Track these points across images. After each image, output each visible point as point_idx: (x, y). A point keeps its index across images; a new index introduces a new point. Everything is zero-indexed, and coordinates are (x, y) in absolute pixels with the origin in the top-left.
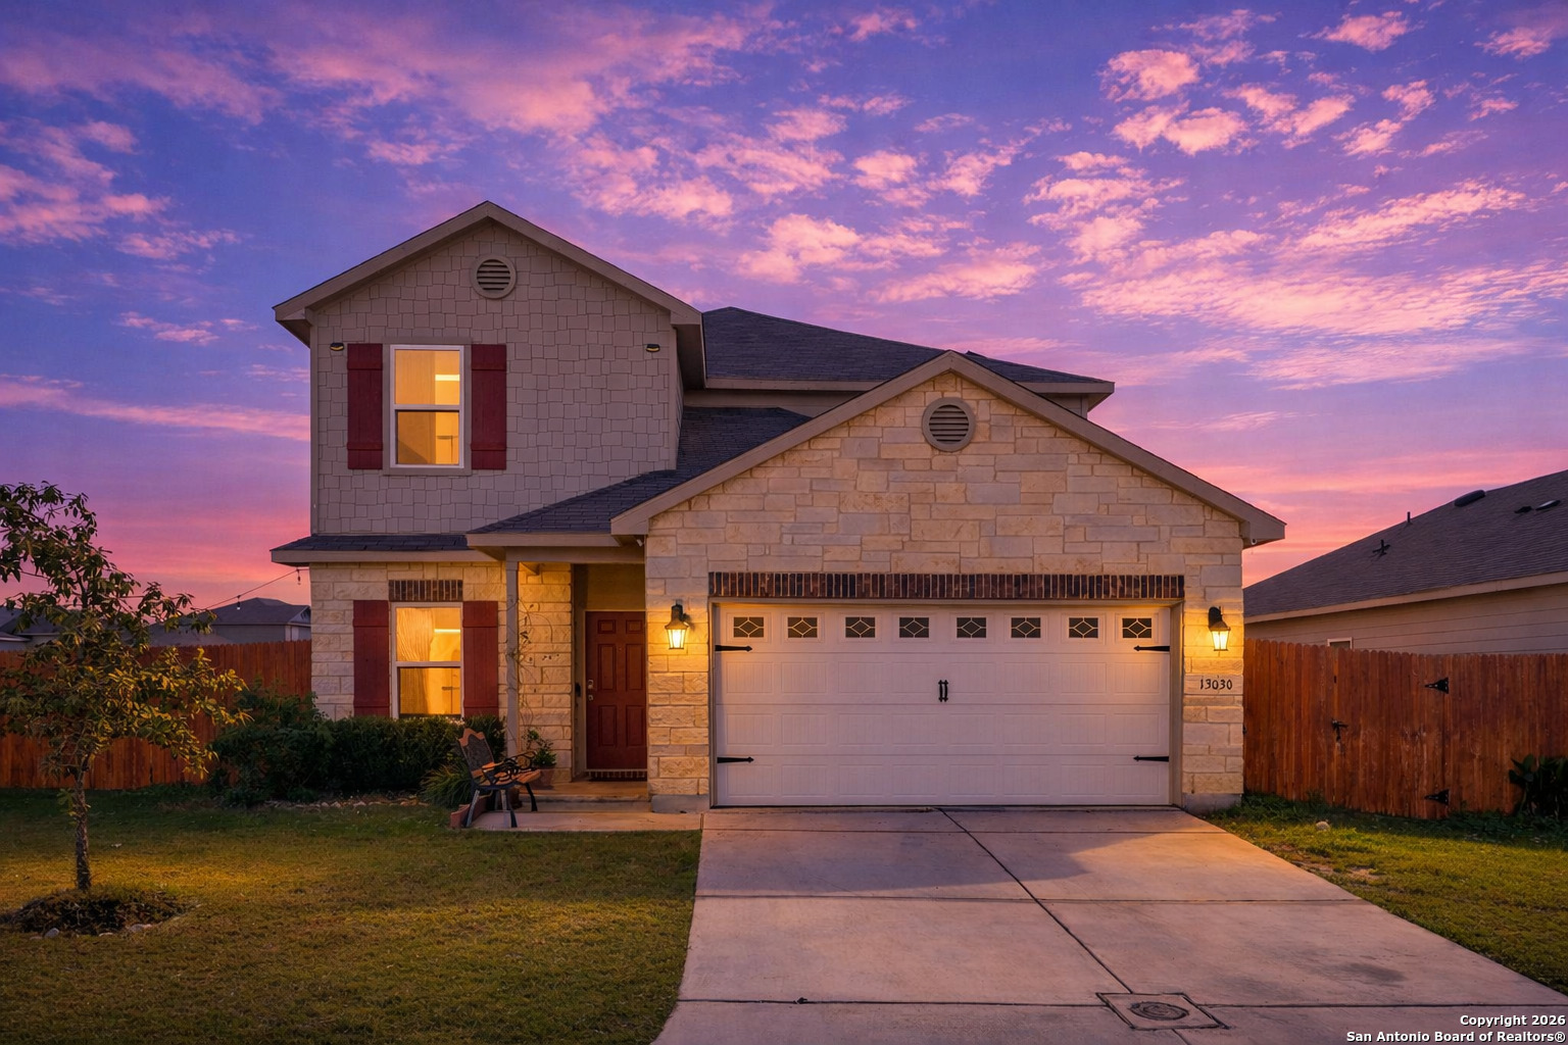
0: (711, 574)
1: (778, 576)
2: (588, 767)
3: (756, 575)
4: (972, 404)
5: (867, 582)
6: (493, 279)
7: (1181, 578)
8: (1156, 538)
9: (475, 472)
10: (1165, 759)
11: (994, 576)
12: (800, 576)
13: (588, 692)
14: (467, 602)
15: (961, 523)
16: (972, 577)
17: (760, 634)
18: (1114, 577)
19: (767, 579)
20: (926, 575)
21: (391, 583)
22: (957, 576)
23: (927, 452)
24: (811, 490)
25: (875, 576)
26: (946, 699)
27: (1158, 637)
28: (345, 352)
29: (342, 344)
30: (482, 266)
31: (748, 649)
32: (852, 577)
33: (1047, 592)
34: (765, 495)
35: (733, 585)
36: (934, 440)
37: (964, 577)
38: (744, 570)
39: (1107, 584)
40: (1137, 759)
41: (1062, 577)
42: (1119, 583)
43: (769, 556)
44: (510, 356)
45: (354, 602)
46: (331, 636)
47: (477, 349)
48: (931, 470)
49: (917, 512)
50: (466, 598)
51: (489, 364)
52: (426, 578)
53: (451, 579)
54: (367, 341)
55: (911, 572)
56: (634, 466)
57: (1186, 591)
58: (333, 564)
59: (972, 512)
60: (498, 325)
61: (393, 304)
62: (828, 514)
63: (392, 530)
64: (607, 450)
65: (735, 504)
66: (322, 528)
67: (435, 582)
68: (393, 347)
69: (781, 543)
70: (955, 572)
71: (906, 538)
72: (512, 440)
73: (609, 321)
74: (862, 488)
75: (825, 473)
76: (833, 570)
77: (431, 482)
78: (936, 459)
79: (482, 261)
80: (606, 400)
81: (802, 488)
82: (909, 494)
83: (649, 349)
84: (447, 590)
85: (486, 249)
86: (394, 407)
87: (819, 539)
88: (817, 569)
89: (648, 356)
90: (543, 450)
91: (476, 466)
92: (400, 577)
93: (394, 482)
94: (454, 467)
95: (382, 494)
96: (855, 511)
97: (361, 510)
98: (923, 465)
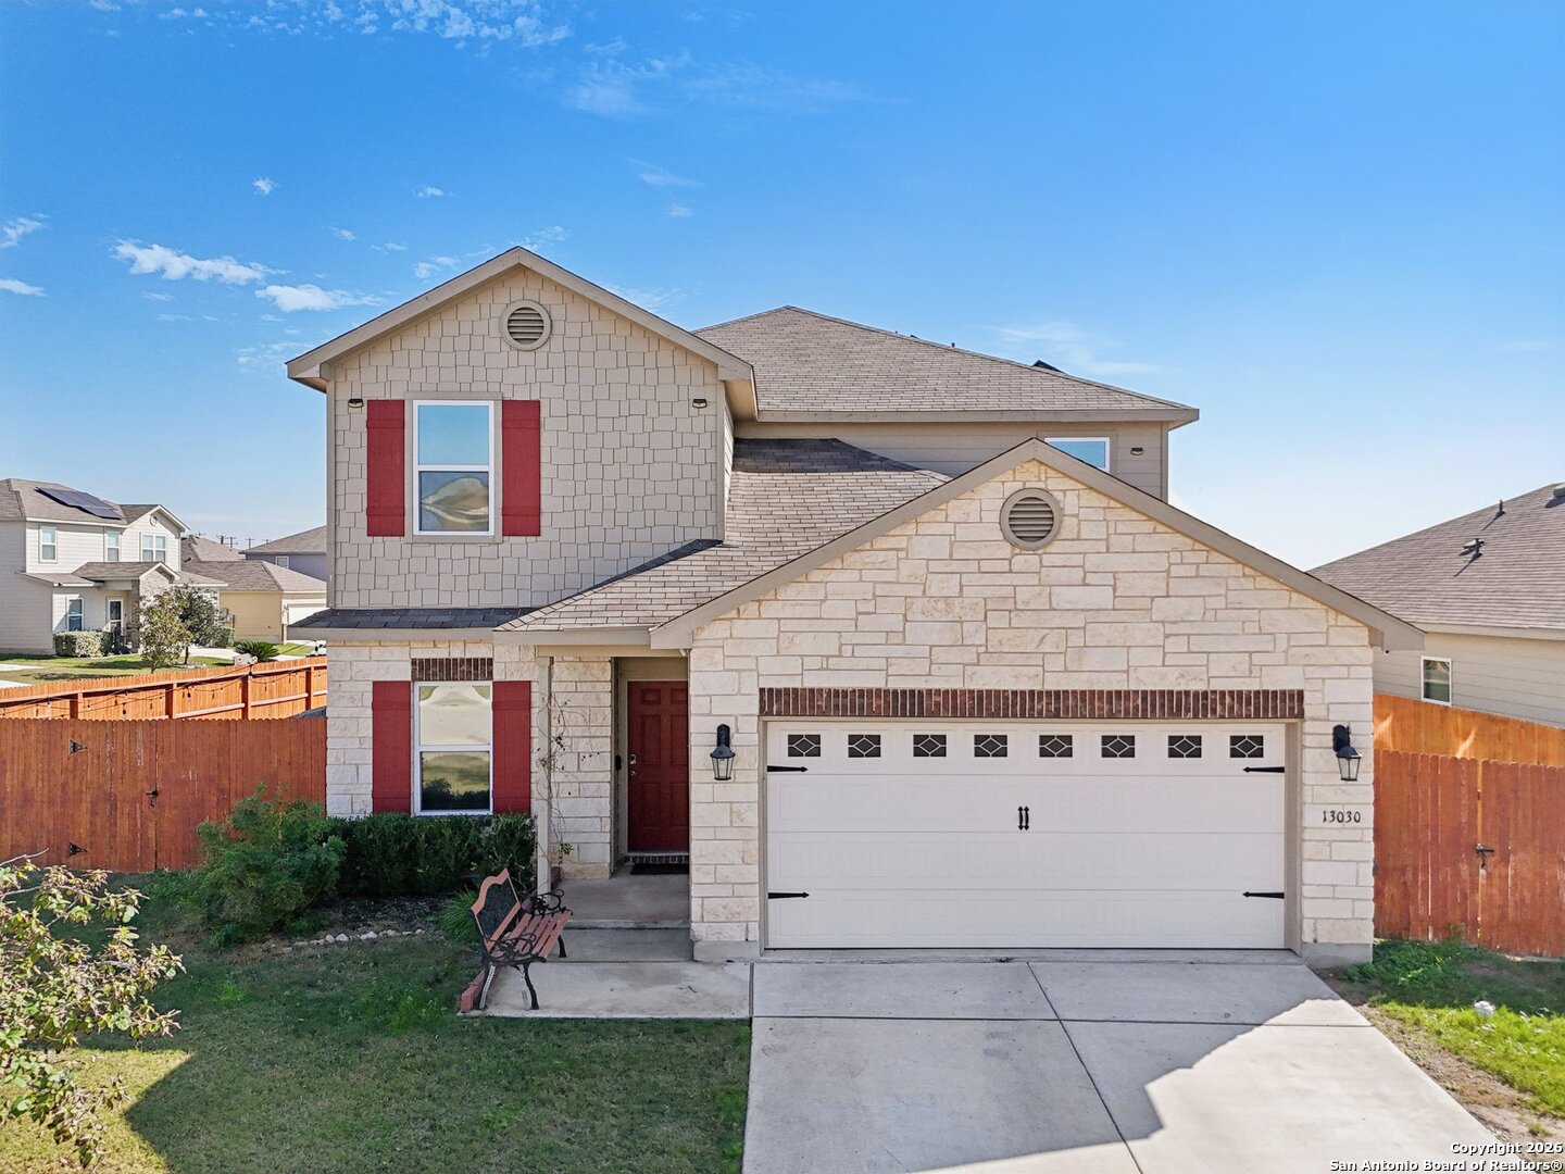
0: (762, 690)
1: (837, 692)
2: (630, 850)
3: (812, 691)
4: (1058, 495)
5: (938, 699)
6: (525, 328)
7: (1301, 694)
8: (1270, 648)
9: (506, 538)
10: (1280, 895)
11: (1083, 693)
12: (861, 692)
13: (630, 768)
14: (499, 682)
15: (1046, 631)
16: (1057, 693)
17: (816, 754)
18: (1223, 693)
19: (825, 695)
20: (1004, 691)
21: (414, 662)
22: (1040, 693)
23: (1006, 550)
24: (875, 595)
25: (946, 692)
26: (1027, 827)
28: (365, 408)
29: (360, 401)
30: (513, 314)
31: (803, 769)
32: (920, 692)
33: (1145, 710)
34: (823, 601)
35: (787, 703)
36: (1013, 537)
37: (1049, 693)
38: (798, 685)
39: (1214, 701)
40: (1248, 894)
41: (1162, 693)
42: (1228, 700)
43: (827, 669)
44: (544, 413)
45: (375, 683)
46: (348, 721)
47: (508, 406)
48: (1011, 571)
49: (995, 619)
50: (497, 677)
51: (521, 421)
52: (452, 656)
53: (480, 656)
54: (388, 398)
55: (988, 688)
56: (679, 531)
57: (1306, 707)
58: (351, 642)
59: (1058, 620)
60: (530, 379)
61: (416, 356)
62: (895, 622)
63: (415, 604)
64: (650, 514)
65: (788, 612)
66: (339, 601)
67: (462, 660)
68: (416, 403)
69: (840, 656)
70: (1037, 688)
71: (982, 649)
72: (546, 503)
73: (652, 375)
74: (931, 592)
75: (890, 576)
76: (897, 684)
77: (458, 551)
78: (1016, 558)
79: (513, 309)
80: (649, 459)
81: (864, 593)
82: (985, 599)
83: (696, 405)
84: (476, 668)
85: (517, 295)
86: (417, 468)
87: (884, 651)
88: (881, 684)
89: (694, 411)
90: (580, 514)
91: (508, 531)
92: (424, 656)
93: (417, 550)
94: (484, 533)
95: (404, 563)
96: (925, 619)
97: (381, 582)
98: (1004, 566)
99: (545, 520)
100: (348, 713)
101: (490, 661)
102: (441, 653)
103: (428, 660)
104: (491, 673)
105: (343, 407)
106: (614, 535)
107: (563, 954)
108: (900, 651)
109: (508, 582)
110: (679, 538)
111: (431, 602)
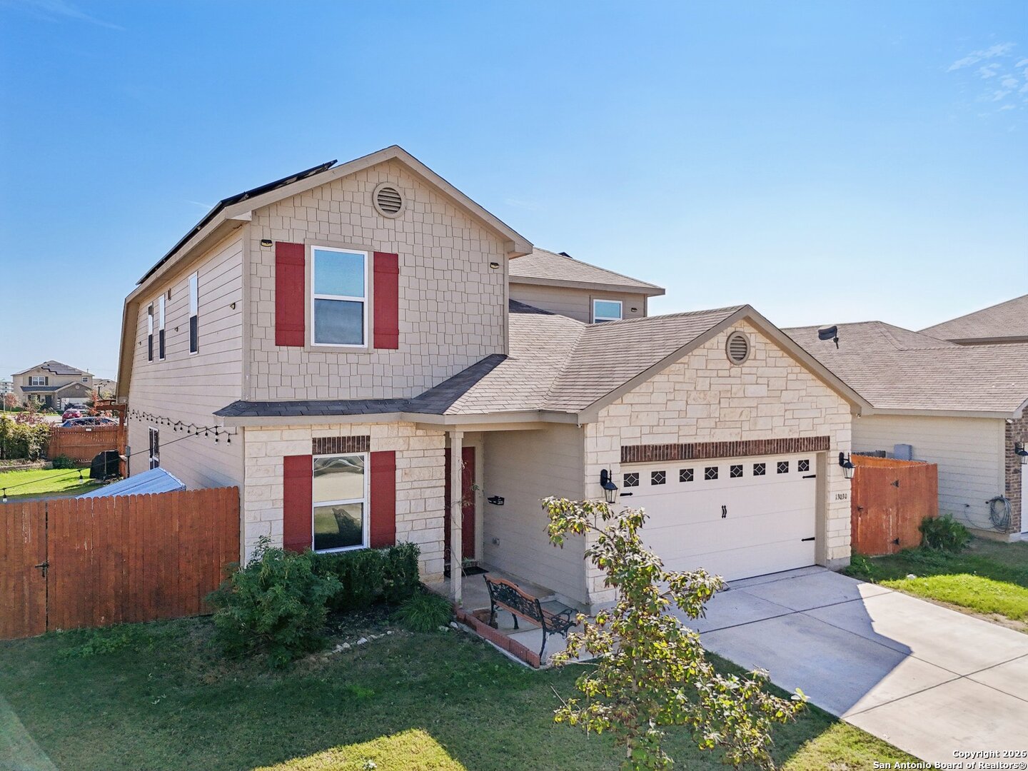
0: (622, 447)
1: (656, 447)
3: (645, 446)
4: (748, 335)
5: (699, 448)
6: (389, 202)
7: (829, 438)
8: (820, 415)
9: (376, 350)
10: (813, 539)
11: (756, 442)
12: (667, 446)
14: (373, 453)
15: (743, 409)
16: (747, 443)
17: (637, 484)
19: (651, 449)
21: (314, 440)
22: (740, 442)
23: (728, 365)
24: (674, 390)
25: (703, 444)
26: (725, 517)
27: (813, 470)
28: (274, 248)
29: (270, 242)
30: (381, 191)
31: (630, 494)
32: (692, 445)
33: (771, 450)
34: (652, 393)
35: (634, 454)
36: (731, 357)
37: (743, 443)
38: (639, 444)
39: (801, 443)
40: (803, 540)
41: (784, 440)
42: (806, 442)
43: (653, 433)
44: (401, 263)
45: (285, 457)
46: (263, 488)
47: (378, 256)
48: (730, 376)
49: (724, 403)
50: (373, 449)
51: (386, 267)
52: (342, 435)
53: (361, 434)
54: (291, 241)
55: (720, 441)
56: (483, 348)
57: (831, 444)
58: (266, 426)
59: (747, 403)
60: (392, 239)
61: (312, 213)
62: (682, 405)
63: (312, 397)
64: (465, 336)
65: (636, 400)
66: (253, 396)
67: (349, 438)
68: (313, 248)
69: (658, 425)
70: (739, 440)
71: (718, 420)
72: (402, 326)
73: (467, 243)
74: (698, 388)
75: (681, 378)
76: (683, 441)
77: (342, 358)
78: (732, 369)
79: (381, 187)
80: (465, 300)
81: (670, 388)
82: (720, 392)
83: (492, 266)
84: (358, 444)
85: (383, 179)
86: (313, 296)
87: (677, 422)
88: (676, 442)
89: (491, 271)
90: (423, 335)
91: (377, 345)
92: (322, 436)
93: (313, 357)
94: (361, 346)
95: (303, 367)
96: (695, 403)
97: (286, 381)
98: (726, 373)
99: (401, 338)
100: (264, 481)
101: (368, 438)
102: (334, 433)
103: (324, 439)
104: (368, 446)
105: (256, 245)
106: (444, 350)
107: (516, 627)
108: (683, 422)
109: (377, 381)
110: (483, 353)
111: (323, 396)
